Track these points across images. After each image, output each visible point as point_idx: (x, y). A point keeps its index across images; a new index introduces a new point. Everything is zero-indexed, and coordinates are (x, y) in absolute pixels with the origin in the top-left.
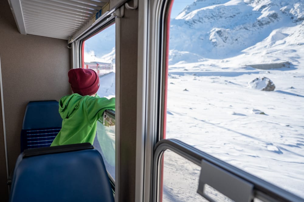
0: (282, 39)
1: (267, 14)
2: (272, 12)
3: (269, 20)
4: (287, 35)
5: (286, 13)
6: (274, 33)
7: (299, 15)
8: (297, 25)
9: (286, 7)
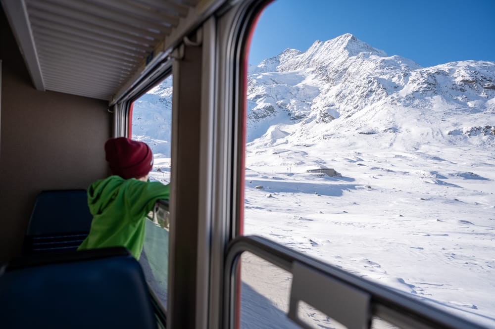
0: (283, 137)
1: (263, 106)
2: (268, 104)
3: (266, 113)
4: (287, 134)
5: (283, 108)
6: (272, 129)
7: (296, 112)
8: (295, 123)
9: (282, 101)
